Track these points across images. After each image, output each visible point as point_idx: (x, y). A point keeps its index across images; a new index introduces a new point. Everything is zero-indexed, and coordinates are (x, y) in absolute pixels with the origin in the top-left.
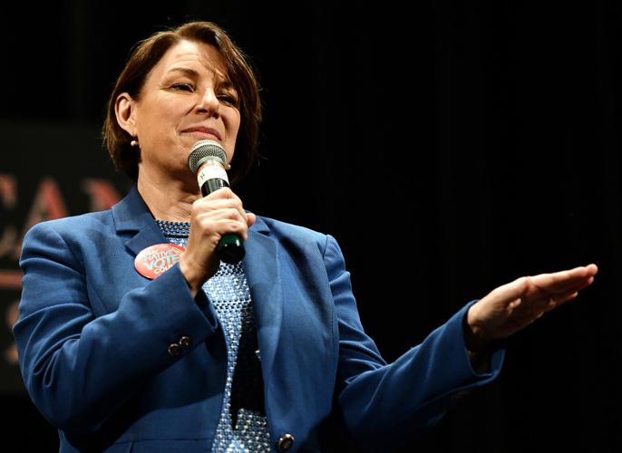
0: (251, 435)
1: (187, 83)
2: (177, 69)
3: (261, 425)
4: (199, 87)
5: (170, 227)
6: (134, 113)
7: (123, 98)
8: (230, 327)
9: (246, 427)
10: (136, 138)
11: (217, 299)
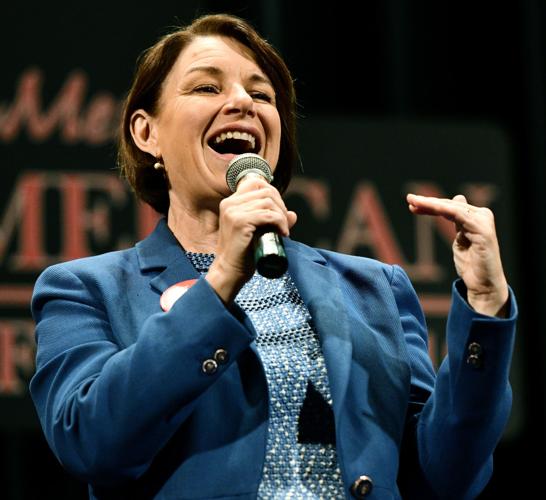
0: (314, 479)
1: (212, 83)
2: (197, 69)
3: (326, 467)
4: (225, 86)
5: (205, 259)
6: (154, 131)
7: (138, 116)
8: (283, 358)
9: (308, 469)
10: (160, 160)
11: (265, 332)
